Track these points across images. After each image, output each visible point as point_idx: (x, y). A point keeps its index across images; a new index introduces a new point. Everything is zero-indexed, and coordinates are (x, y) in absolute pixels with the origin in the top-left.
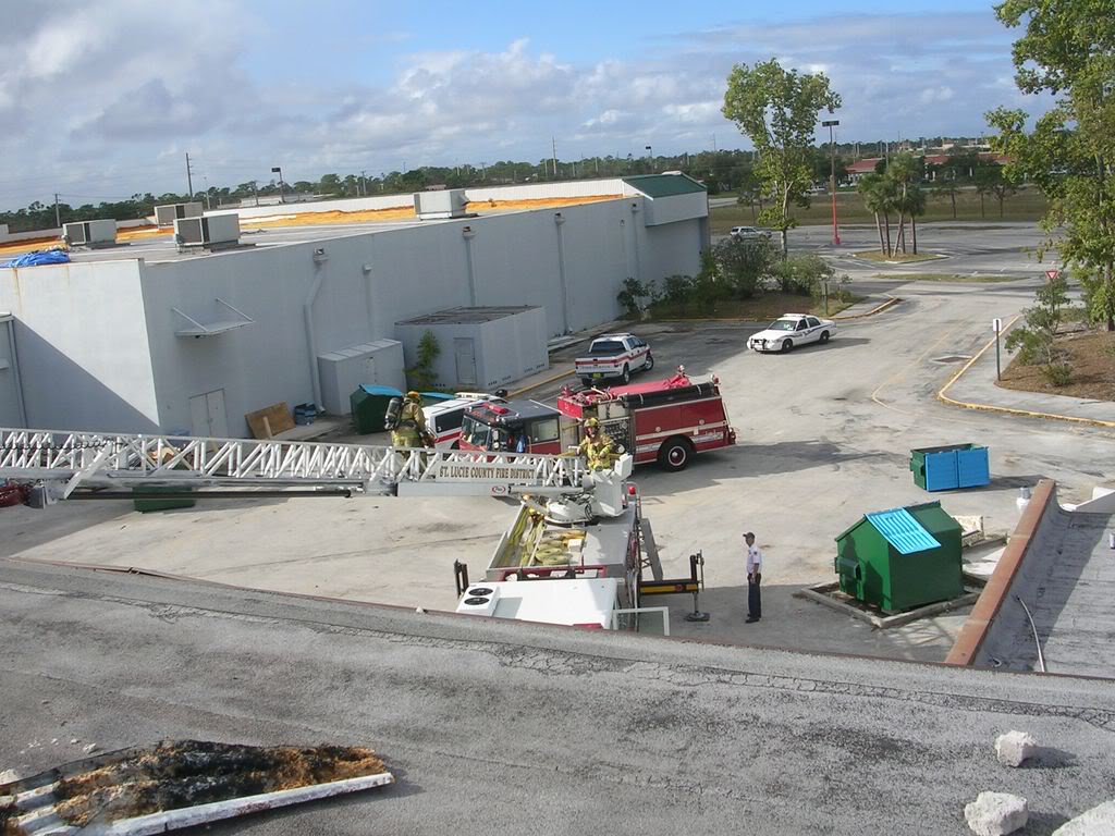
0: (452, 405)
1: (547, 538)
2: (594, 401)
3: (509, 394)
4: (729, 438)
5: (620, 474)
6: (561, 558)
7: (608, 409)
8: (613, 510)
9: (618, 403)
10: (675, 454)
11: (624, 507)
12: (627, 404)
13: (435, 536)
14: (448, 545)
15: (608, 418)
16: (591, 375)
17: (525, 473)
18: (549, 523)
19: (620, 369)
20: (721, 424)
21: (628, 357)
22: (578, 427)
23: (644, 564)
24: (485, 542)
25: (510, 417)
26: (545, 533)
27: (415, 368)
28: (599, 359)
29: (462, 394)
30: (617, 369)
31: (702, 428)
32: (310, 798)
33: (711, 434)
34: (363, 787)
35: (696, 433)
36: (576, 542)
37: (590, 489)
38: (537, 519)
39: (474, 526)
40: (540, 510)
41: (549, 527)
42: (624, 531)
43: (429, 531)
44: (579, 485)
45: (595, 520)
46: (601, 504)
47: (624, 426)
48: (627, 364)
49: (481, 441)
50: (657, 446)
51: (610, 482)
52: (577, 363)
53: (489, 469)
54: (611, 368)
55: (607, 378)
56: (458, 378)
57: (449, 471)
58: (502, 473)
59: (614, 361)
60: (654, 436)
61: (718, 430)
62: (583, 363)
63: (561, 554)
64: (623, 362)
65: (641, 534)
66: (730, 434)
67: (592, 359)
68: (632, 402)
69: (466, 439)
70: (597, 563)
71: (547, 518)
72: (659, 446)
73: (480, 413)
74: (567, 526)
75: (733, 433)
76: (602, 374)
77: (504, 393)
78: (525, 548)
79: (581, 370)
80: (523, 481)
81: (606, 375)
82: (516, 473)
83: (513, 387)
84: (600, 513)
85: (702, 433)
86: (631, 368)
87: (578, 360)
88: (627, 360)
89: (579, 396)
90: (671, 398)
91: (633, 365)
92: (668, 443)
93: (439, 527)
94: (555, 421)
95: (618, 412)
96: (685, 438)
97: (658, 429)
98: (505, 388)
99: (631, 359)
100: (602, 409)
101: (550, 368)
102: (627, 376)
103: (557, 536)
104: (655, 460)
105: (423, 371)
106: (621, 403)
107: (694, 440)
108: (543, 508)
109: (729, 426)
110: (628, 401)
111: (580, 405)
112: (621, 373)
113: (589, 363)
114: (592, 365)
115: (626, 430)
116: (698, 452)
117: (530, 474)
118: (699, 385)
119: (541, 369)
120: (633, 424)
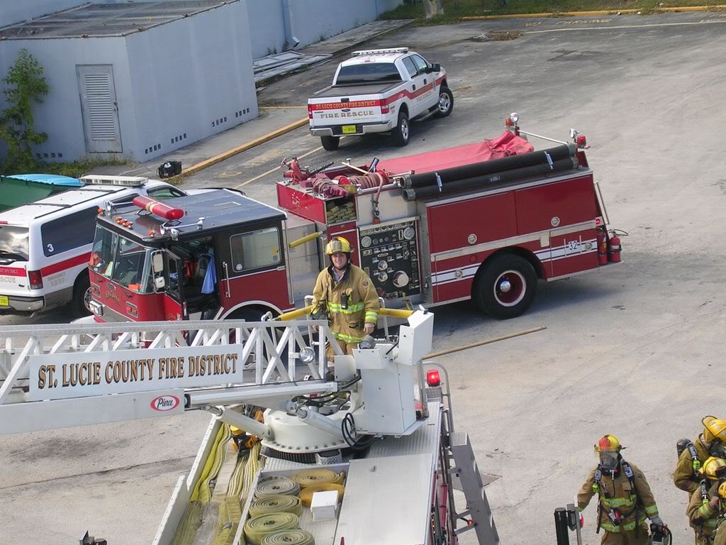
0: (76, 201)
2: (348, 189)
3: (185, 168)
4: (608, 251)
5: (411, 352)
6: (297, 535)
7: (375, 203)
9: (395, 191)
10: (506, 285)
11: (420, 416)
12: (411, 192)
13: (47, 468)
14: (70, 486)
15: (376, 220)
16: (338, 129)
17: (218, 364)
18: (270, 453)
19: (392, 118)
20: (592, 224)
21: (405, 93)
22: (318, 240)
23: (460, 524)
24: (145, 477)
25: (186, 226)
26: (264, 479)
28: (352, 99)
29: (93, 177)
30: (385, 117)
31: (557, 232)
33: (573, 243)
35: (545, 242)
36: (329, 499)
37: (351, 383)
38: (244, 445)
39: (123, 442)
40: (251, 427)
41: (273, 465)
42: (425, 462)
43: (34, 458)
44: (330, 377)
45: (363, 446)
47: (407, 234)
48: (404, 108)
49: (132, 274)
50: (471, 271)
52: (311, 107)
53: (143, 363)
54: (376, 115)
55: (367, 134)
56: (86, 141)
57: (57, 376)
58: (172, 367)
59: (382, 103)
60: (466, 251)
61: (586, 235)
62: (323, 107)
63: (297, 527)
64: (397, 104)
65: (452, 463)
66: (609, 242)
67: (338, 99)
68: (422, 187)
69: (103, 269)
71: (265, 443)
72: (474, 270)
73: (127, 218)
74: (307, 458)
75: (615, 241)
76: (359, 127)
77: (176, 168)
79: (318, 120)
80: (214, 380)
81: (366, 129)
82: (198, 365)
83: (192, 156)
84: (371, 430)
85: (556, 242)
86: (412, 115)
87: (312, 101)
88: (405, 99)
89: (320, 180)
90: (495, 179)
91: (415, 107)
92: (490, 262)
93: (54, 449)
94: (275, 230)
95: (395, 210)
96: (524, 254)
97: (472, 238)
98: (177, 158)
99: (412, 96)
100: (363, 204)
101: (260, 117)
102: (405, 129)
103: (287, 484)
104: (469, 297)
105: (17, 128)
106: (400, 190)
107: (541, 256)
108: (254, 423)
109: (608, 228)
110: (413, 186)
111: (321, 197)
112: (394, 124)
113: (333, 106)
114: (339, 111)
115: (412, 243)
116: (549, 280)
117: (230, 364)
118: (549, 151)
119: (243, 118)
120: (425, 228)
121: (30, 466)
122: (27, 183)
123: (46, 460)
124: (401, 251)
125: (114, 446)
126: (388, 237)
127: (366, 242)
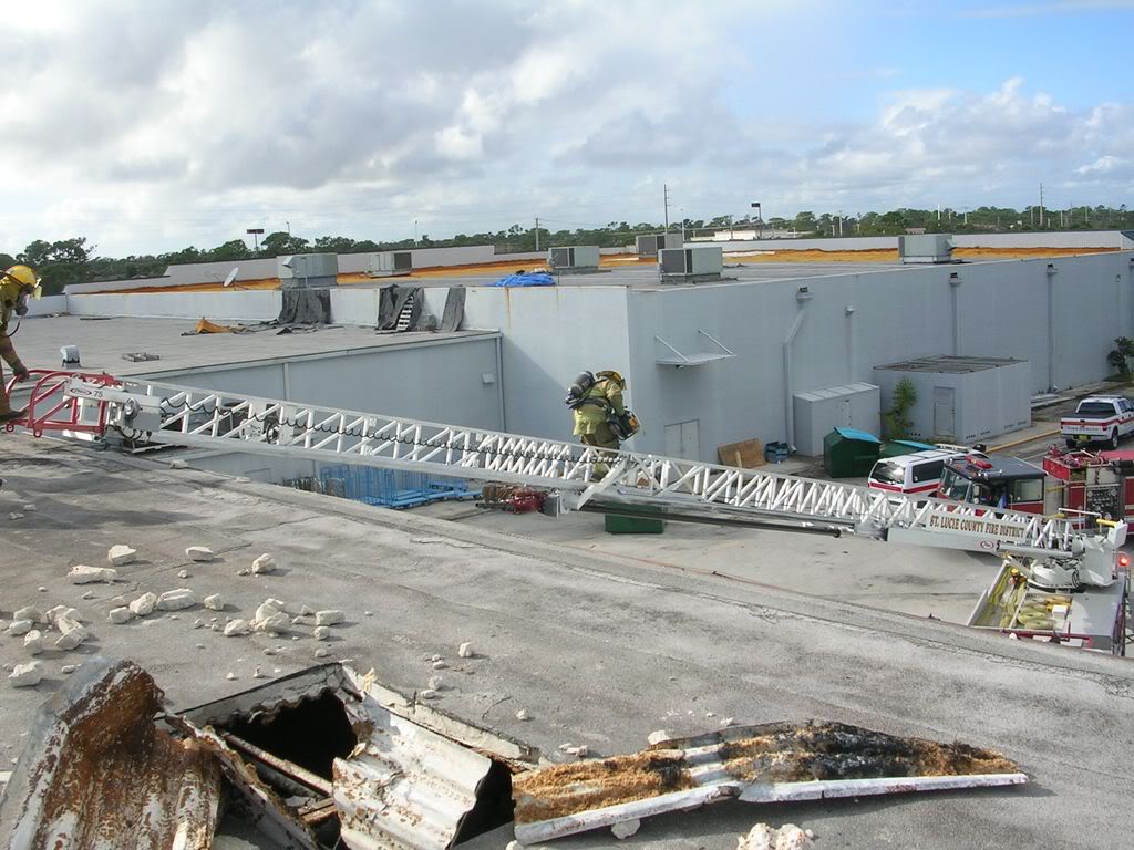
0: (931, 456)
1: (1030, 601)
2: (1083, 464)
3: (988, 450)
5: (1113, 542)
6: (1045, 623)
7: (1097, 473)
8: (1102, 579)
9: (1109, 468)
11: (1114, 577)
12: (1118, 470)
13: (905, 588)
14: (918, 599)
15: (1097, 483)
16: (1076, 436)
17: (1015, 531)
18: (1032, 586)
19: (1109, 433)
21: (1118, 420)
22: (1063, 489)
23: (1127, 640)
24: (958, 600)
25: (993, 473)
26: (1028, 596)
27: (890, 414)
28: (1086, 420)
29: (942, 445)
30: (1105, 433)
32: (952, 786)
34: (1002, 783)
36: (1062, 608)
37: (1080, 555)
38: (1019, 580)
39: (947, 582)
40: (1024, 571)
41: (1032, 590)
42: (1113, 602)
43: (899, 582)
44: (1069, 550)
45: (1082, 588)
46: (1090, 571)
47: (1114, 493)
48: (1116, 428)
51: (1101, 549)
52: (1063, 423)
53: (979, 523)
54: (1099, 431)
55: (1093, 441)
56: (935, 428)
57: (939, 521)
58: (992, 529)
59: (1103, 424)
62: (1069, 423)
63: (1044, 619)
64: (1113, 426)
65: (1128, 608)
67: (1079, 420)
68: (1124, 468)
69: (945, 492)
70: (1083, 633)
71: (1030, 581)
73: (962, 466)
74: (1052, 590)
76: (1089, 437)
77: (983, 448)
78: (1005, 609)
79: (1067, 430)
80: (1011, 539)
81: (1092, 438)
82: (1005, 530)
83: (992, 443)
84: (1087, 581)
86: (1120, 434)
87: (1063, 420)
88: (1117, 424)
89: (1068, 458)
91: (1123, 430)
93: (909, 579)
94: (1040, 481)
95: (1107, 478)
98: (984, 444)
99: (1121, 423)
100: (1091, 473)
101: (1032, 426)
102: (1115, 441)
103: (1041, 600)
105: (898, 418)
106: (1112, 468)
108: (1027, 570)
110: (1120, 467)
111: (1068, 467)
112: (1109, 438)
113: (1075, 423)
114: (1078, 427)
115: (1115, 498)
117: (1020, 532)
119: (1023, 426)
120: (1123, 491)
124: (1109, 502)
125: (942, 582)
126: (1102, 493)
127: (1090, 494)
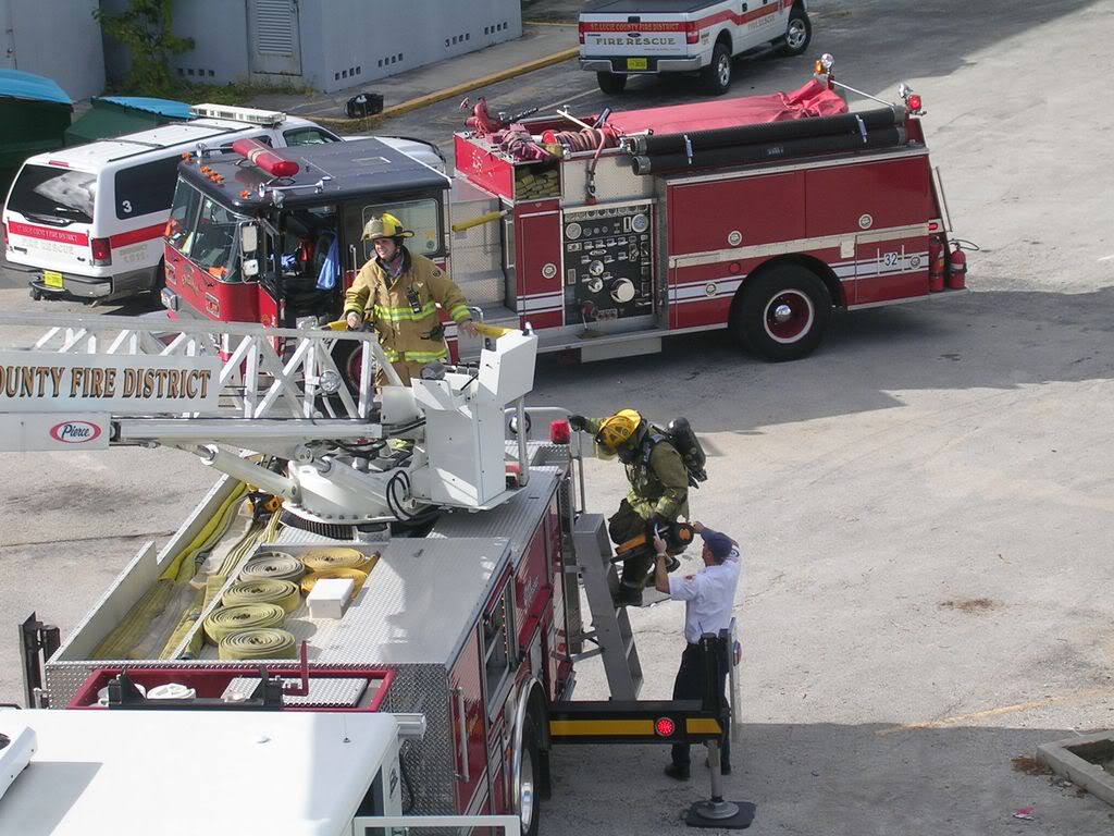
1: (259, 572)
2: (551, 149)
3: (389, 106)
4: (946, 269)
6: (272, 637)
7: (590, 173)
8: (473, 491)
9: (626, 159)
10: (784, 311)
11: (512, 483)
14: (78, 553)
15: (590, 200)
16: (620, 62)
17: (176, 383)
18: (294, 521)
19: (703, 51)
20: (923, 230)
21: (728, 15)
22: (502, 220)
25: (302, 188)
27: (128, 17)
28: (645, 18)
29: (207, 107)
30: (695, 49)
31: (868, 238)
33: (892, 256)
35: (848, 250)
36: (335, 589)
37: (412, 426)
38: (264, 507)
39: (172, 497)
41: (290, 537)
44: (374, 416)
45: (425, 520)
46: (441, 471)
47: (637, 225)
48: (724, 38)
49: (216, 253)
50: (730, 286)
51: (465, 410)
52: (584, 27)
54: (677, 44)
55: (664, 74)
56: (250, 54)
58: (93, 382)
59: (687, 27)
60: (724, 256)
61: (912, 245)
63: (280, 625)
64: (714, 31)
66: (949, 258)
67: (623, 18)
69: (181, 243)
70: (371, 658)
71: (288, 506)
72: (735, 286)
73: (224, 173)
75: (959, 257)
76: (652, 61)
77: (375, 103)
78: (198, 597)
79: (594, 46)
81: (661, 65)
82: (141, 382)
83: (406, 87)
84: (437, 499)
85: (864, 252)
86: (738, 47)
87: (586, 18)
88: (728, 24)
89: (510, 135)
90: (776, 151)
91: (745, 37)
92: (762, 276)
93: (71, 498)
94: (433, 204)
95: (619, 185)
96: (815, 267)
97: (734, 237)
99: (739, 20)
100: (572, 174)
101: (524, 36)
102: (724, 71)
103: (288, 564)
104: (724, 325)
105: (151, 28)
106: (628, 159)
107: (840, 272)
109: (949, 236)
111: (510, 160)
112: (706, 61)
113: (615, 27)
114: (624, 35)
115: (643, 238)
116: (851, 308)
117: (196, 384)
118: (862, 115)
120: (663, 218)
121: (32, 520)
122: (126, 109)
123: (57, 513)
124: (625, 249)
126: (604, 226)
127: (574, 232)
